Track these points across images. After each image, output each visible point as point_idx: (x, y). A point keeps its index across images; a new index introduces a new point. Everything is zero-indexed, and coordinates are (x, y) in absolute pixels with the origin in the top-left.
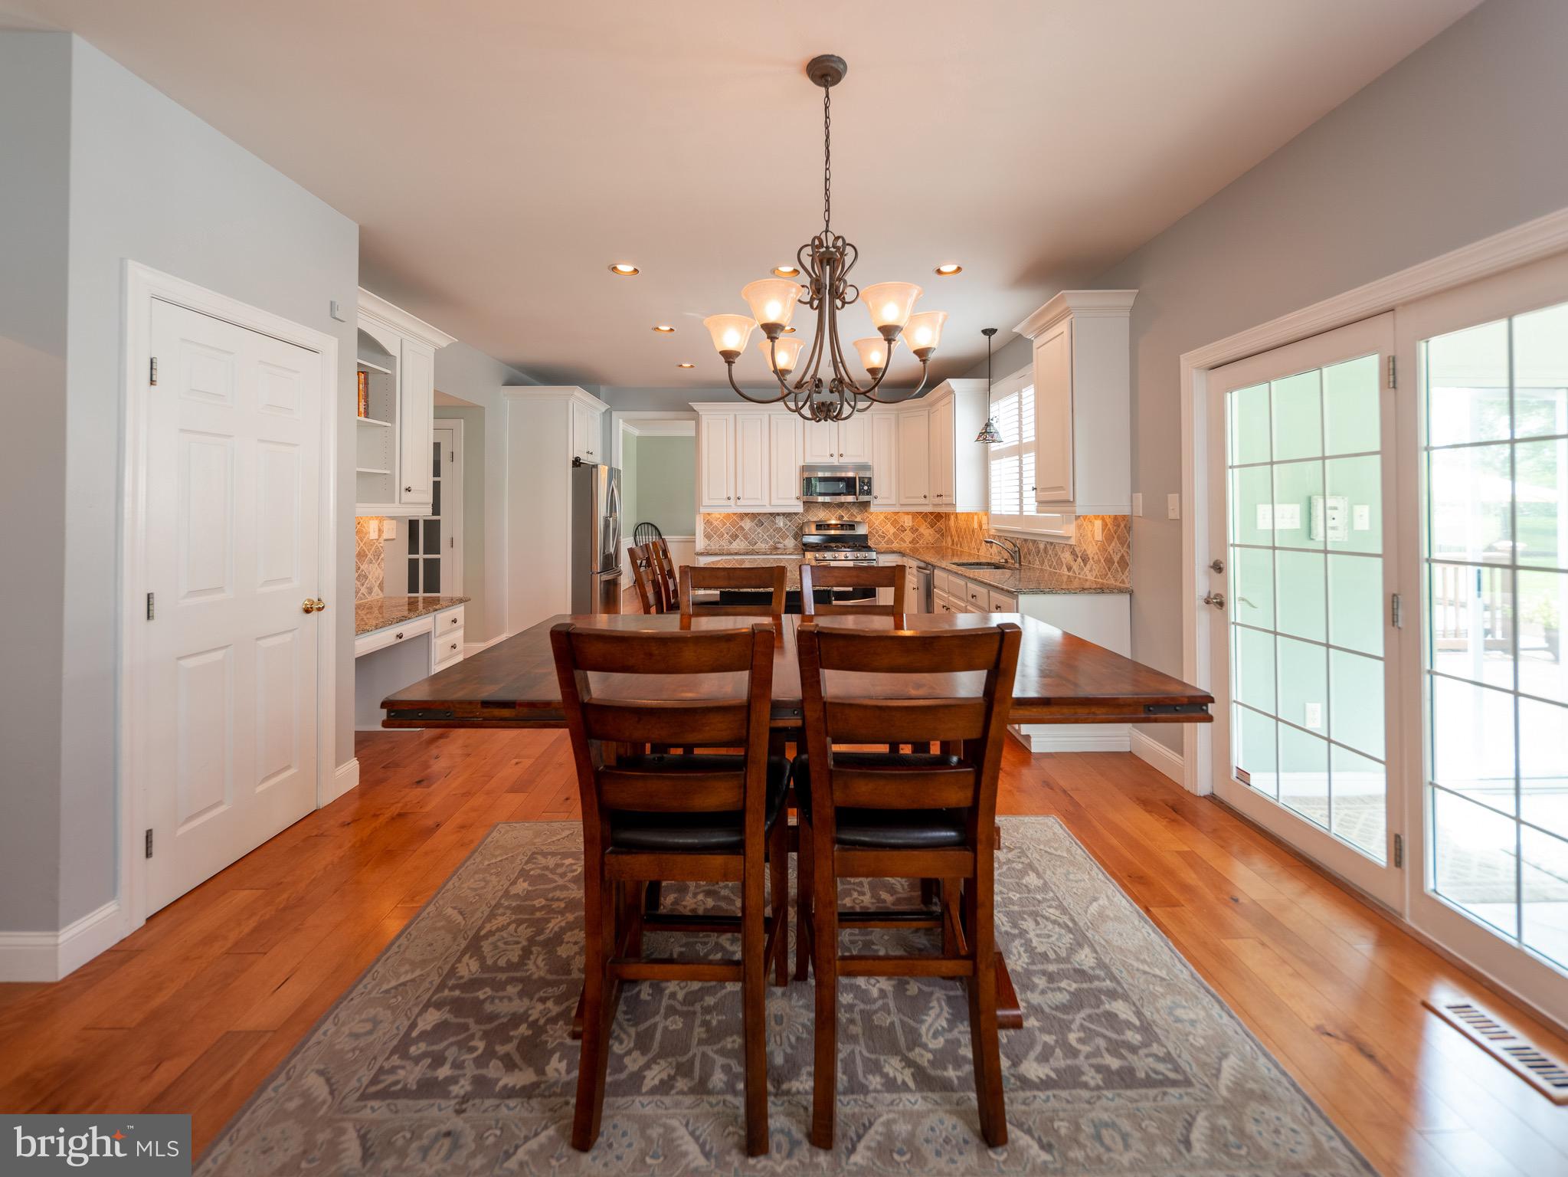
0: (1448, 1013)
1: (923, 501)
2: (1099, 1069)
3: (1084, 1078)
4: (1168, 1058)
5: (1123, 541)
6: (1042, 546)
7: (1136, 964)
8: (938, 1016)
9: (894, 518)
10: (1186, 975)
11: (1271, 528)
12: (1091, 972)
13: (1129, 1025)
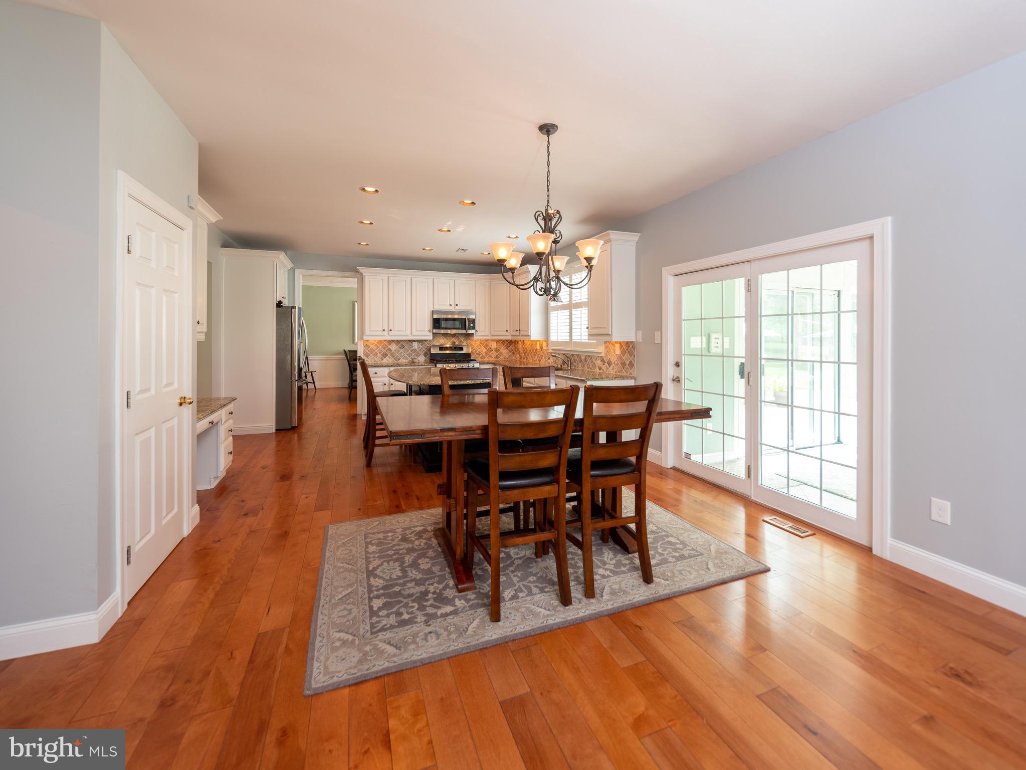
0: (771, 521)
1: (506, 333)
2: (673, 557)
3: (669, 560)
4: (693, 549)
5: (631, 354)
6: (583, 358)
7: (671, 526)
8: (609, 554)
9: (485, 343)
10: (689, 526)
11: (701, 347)
12: (656, 531)
13: (677, 543)
